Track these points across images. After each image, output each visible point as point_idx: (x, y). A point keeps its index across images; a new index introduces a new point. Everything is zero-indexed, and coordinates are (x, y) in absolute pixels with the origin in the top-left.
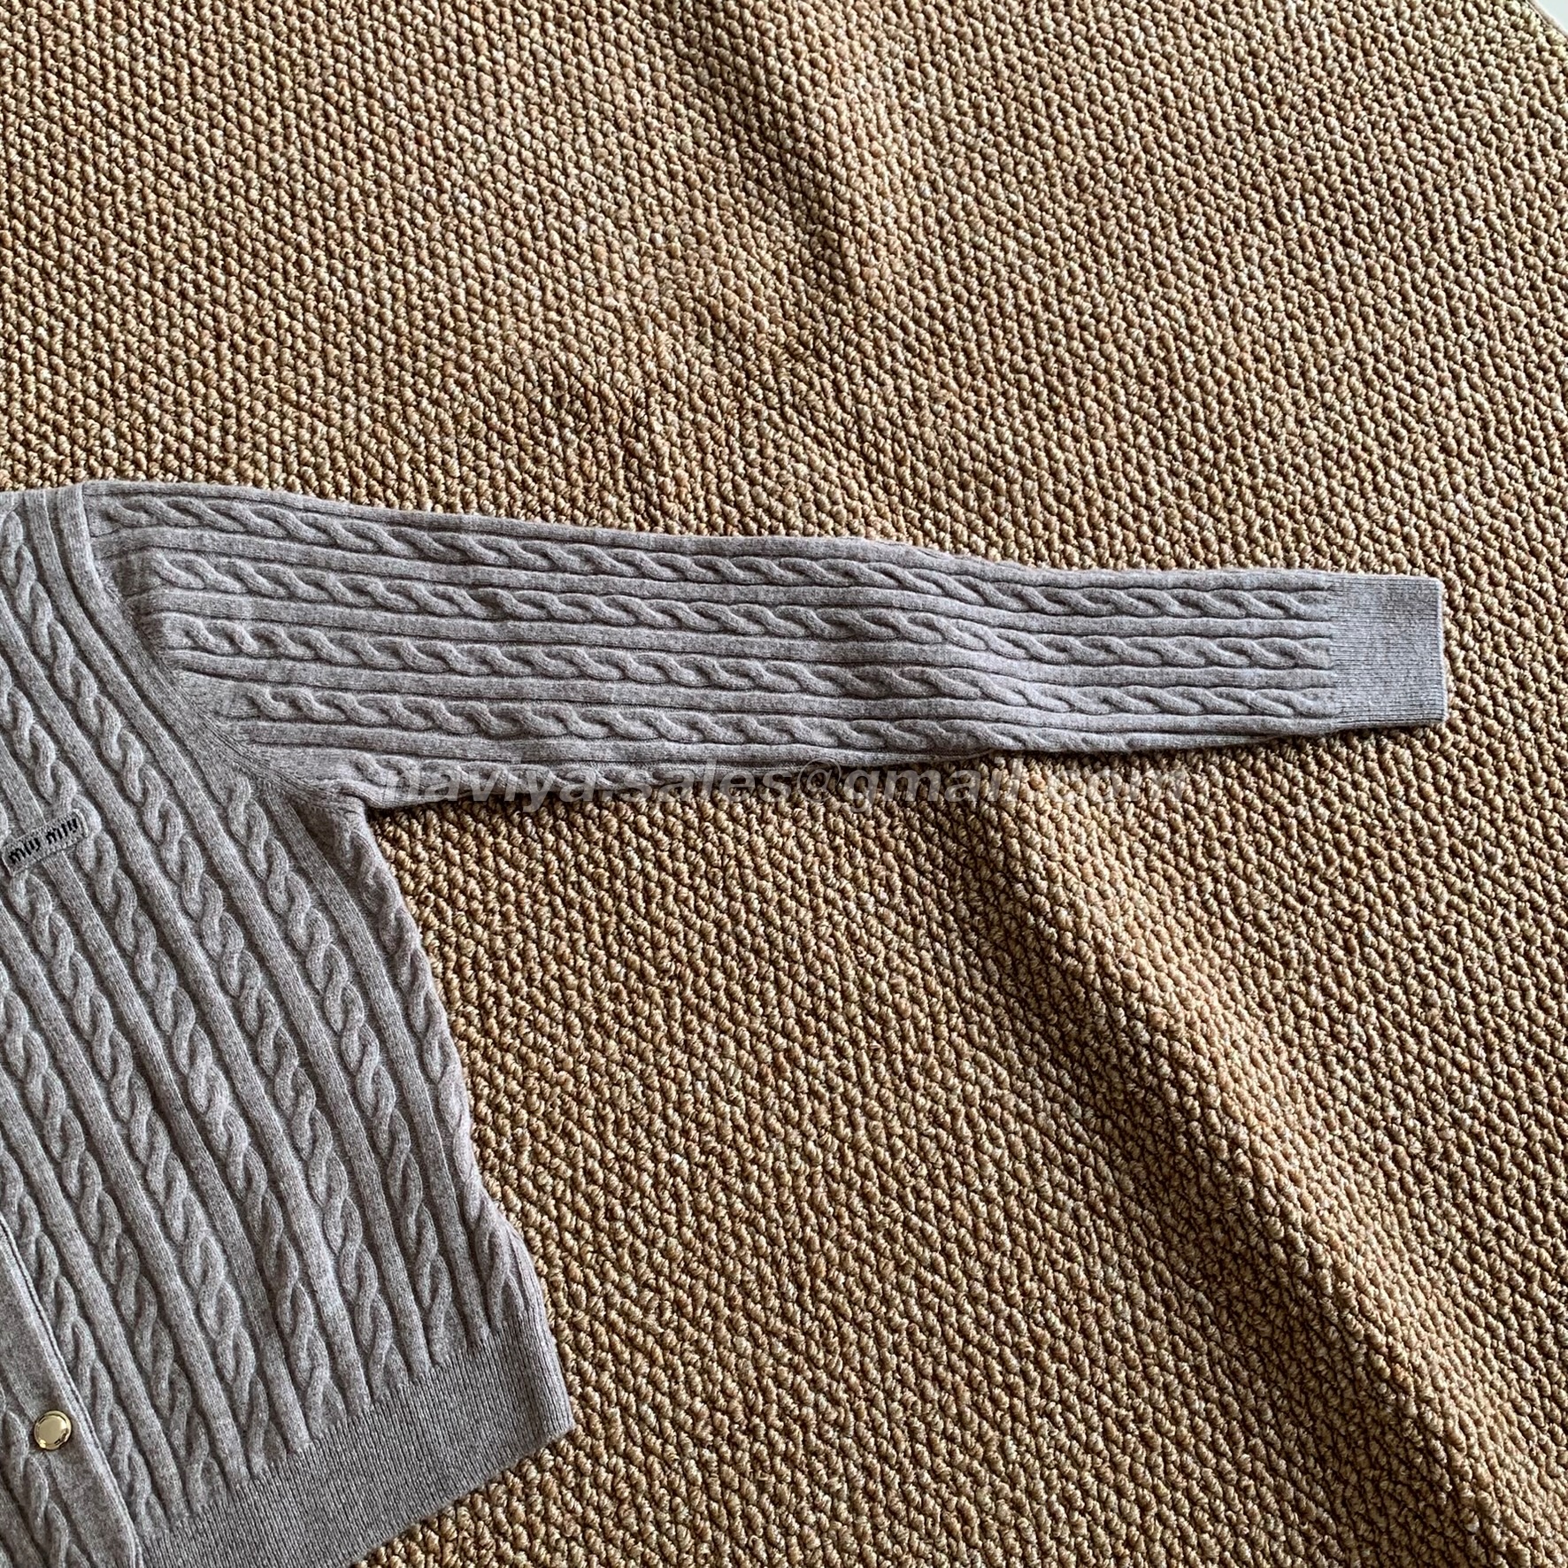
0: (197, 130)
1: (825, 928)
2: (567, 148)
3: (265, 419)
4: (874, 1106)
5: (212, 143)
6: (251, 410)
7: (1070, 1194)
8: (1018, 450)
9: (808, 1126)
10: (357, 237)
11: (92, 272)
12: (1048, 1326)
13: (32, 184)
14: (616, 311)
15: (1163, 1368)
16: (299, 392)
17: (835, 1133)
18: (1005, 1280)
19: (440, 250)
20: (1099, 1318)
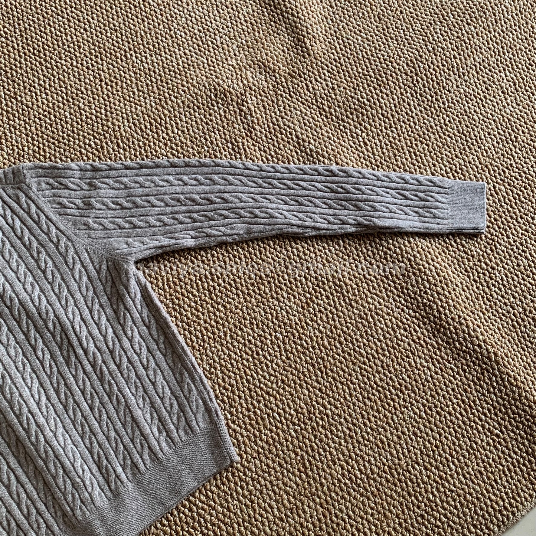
0: (88, 15)
1: (319, 259)
2: (211, 15)
3: (119, 106)
4: (341, 314)
5: (93, 19)
6: (114, 104)
7: (407, 337)
8: (369, 100)
9: (319, 321)
10: (144, 46)
11: (57, 62)
12: (403, 379)
13: (33, 35)
14: (232, 66)
15: (442, 390)
16: (130, 97)
17: (328, 323)
18: (388, 366)
19: (172, 49)
20: (419, 375)
